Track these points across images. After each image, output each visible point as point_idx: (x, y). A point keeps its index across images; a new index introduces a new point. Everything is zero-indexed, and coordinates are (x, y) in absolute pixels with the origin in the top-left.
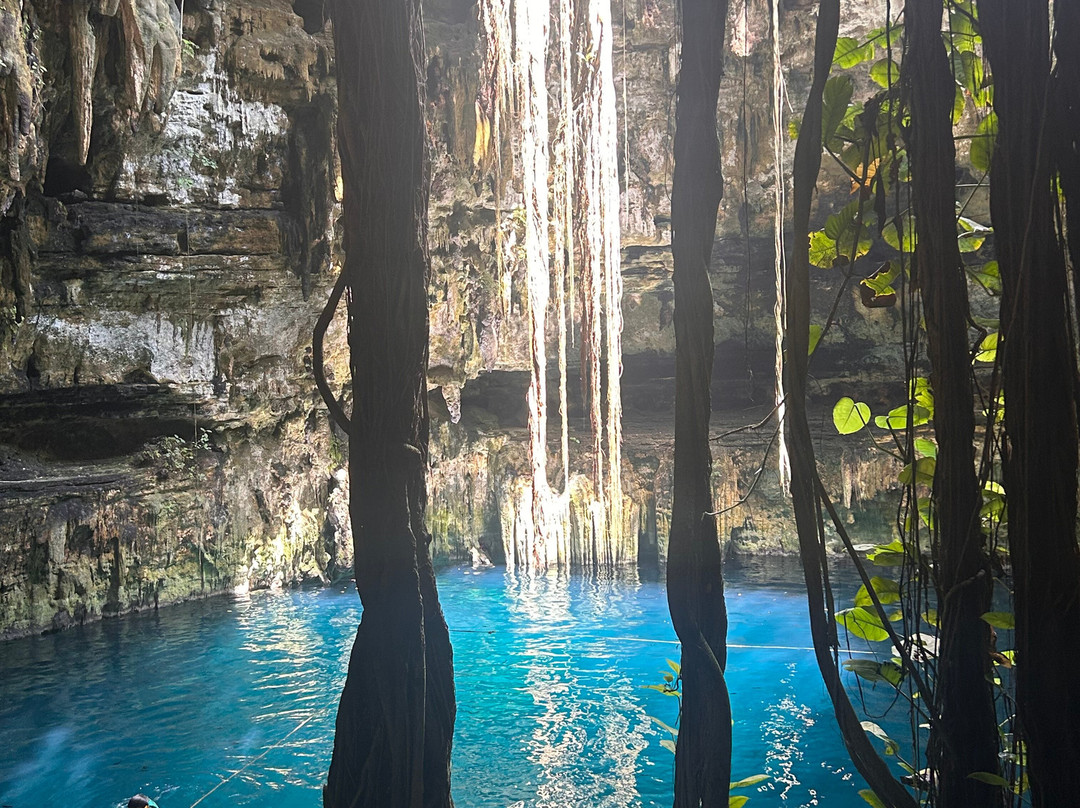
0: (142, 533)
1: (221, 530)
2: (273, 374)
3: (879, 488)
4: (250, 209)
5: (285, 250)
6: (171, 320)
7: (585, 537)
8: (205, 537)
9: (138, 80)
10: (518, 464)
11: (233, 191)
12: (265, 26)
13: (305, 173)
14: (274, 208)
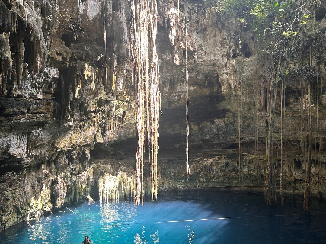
0: (4, 205)
1: (25, 201)
2: (43, 149)
3: (196, 172)
4: (45, 99)
5: (54, 112)
6: (17, 135)
7: (123, 191)
8: (20, 203)
9: (39, 63)
10: (104, 171)
11: (41, 94)
12: (56, 44)
13: (63, 89)
14: (52, 99)
